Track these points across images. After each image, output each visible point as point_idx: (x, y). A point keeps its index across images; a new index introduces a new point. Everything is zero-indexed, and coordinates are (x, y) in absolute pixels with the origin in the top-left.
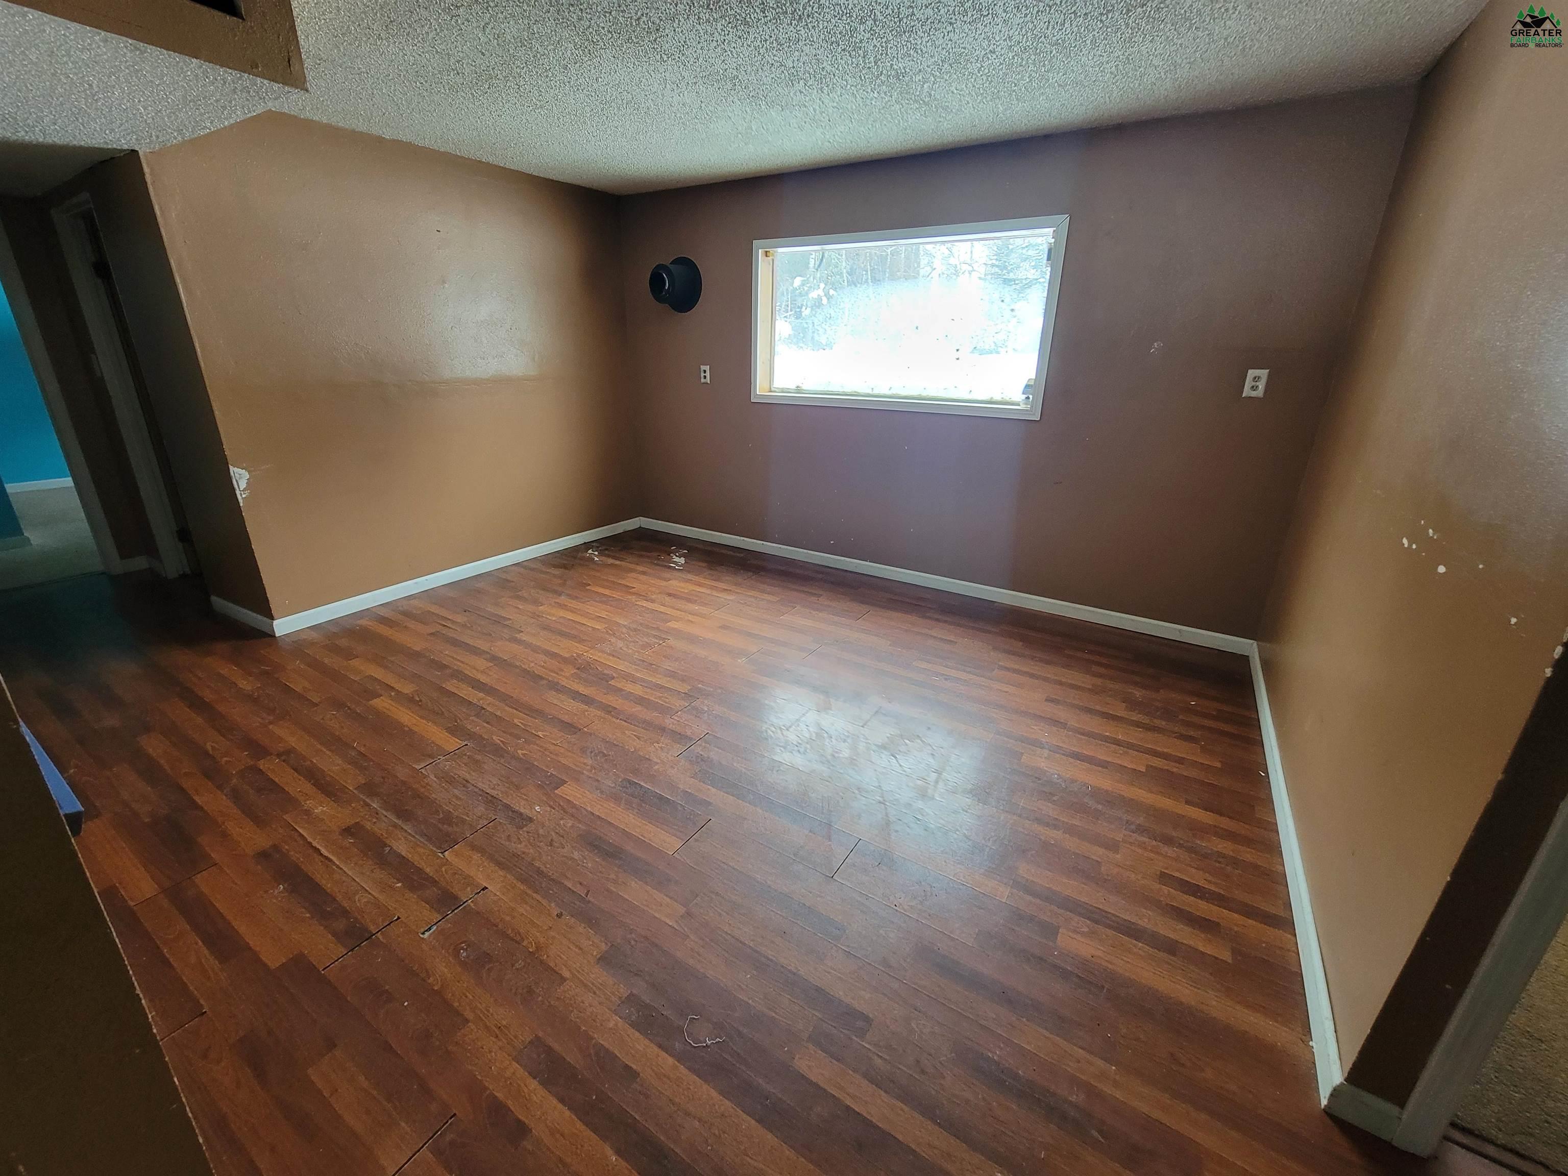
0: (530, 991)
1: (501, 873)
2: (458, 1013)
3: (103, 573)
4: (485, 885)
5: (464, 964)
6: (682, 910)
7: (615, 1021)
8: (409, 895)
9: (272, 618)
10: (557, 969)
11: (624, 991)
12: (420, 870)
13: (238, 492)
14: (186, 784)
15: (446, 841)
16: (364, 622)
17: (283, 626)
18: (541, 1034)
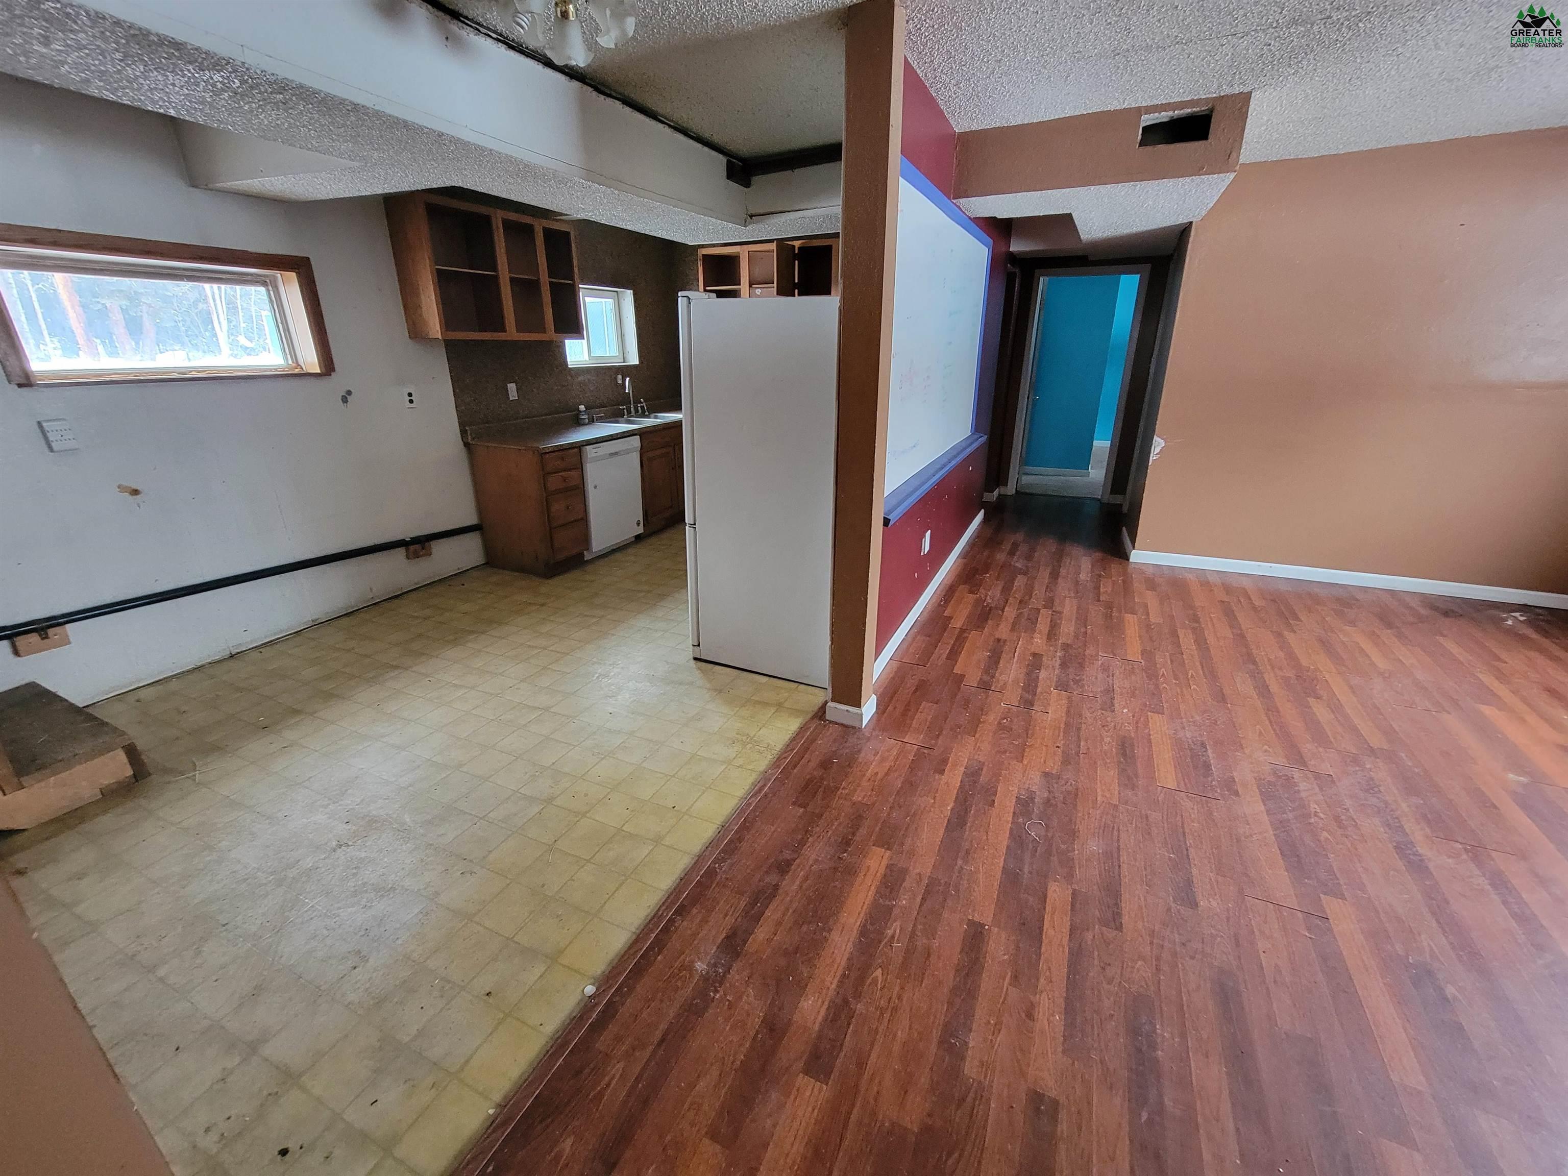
0: (1005, 752)
1: (1063, 715)
2: (976, 732)
3: (1099, 500)
4: (1050, 712)
5: (999, 723)
6: (1115, 801)
7: (1014, 789)
8: (1020, 690)
9: (1134, 548)
10: (1025, 757)
11: (1034, 788)
12: (1036, 686)
13: (1152, 455)
14: (1011, 600)
15: (1062, 686)
16: (1190, 576)
17: (1137, 556)
18: (986, 764)
